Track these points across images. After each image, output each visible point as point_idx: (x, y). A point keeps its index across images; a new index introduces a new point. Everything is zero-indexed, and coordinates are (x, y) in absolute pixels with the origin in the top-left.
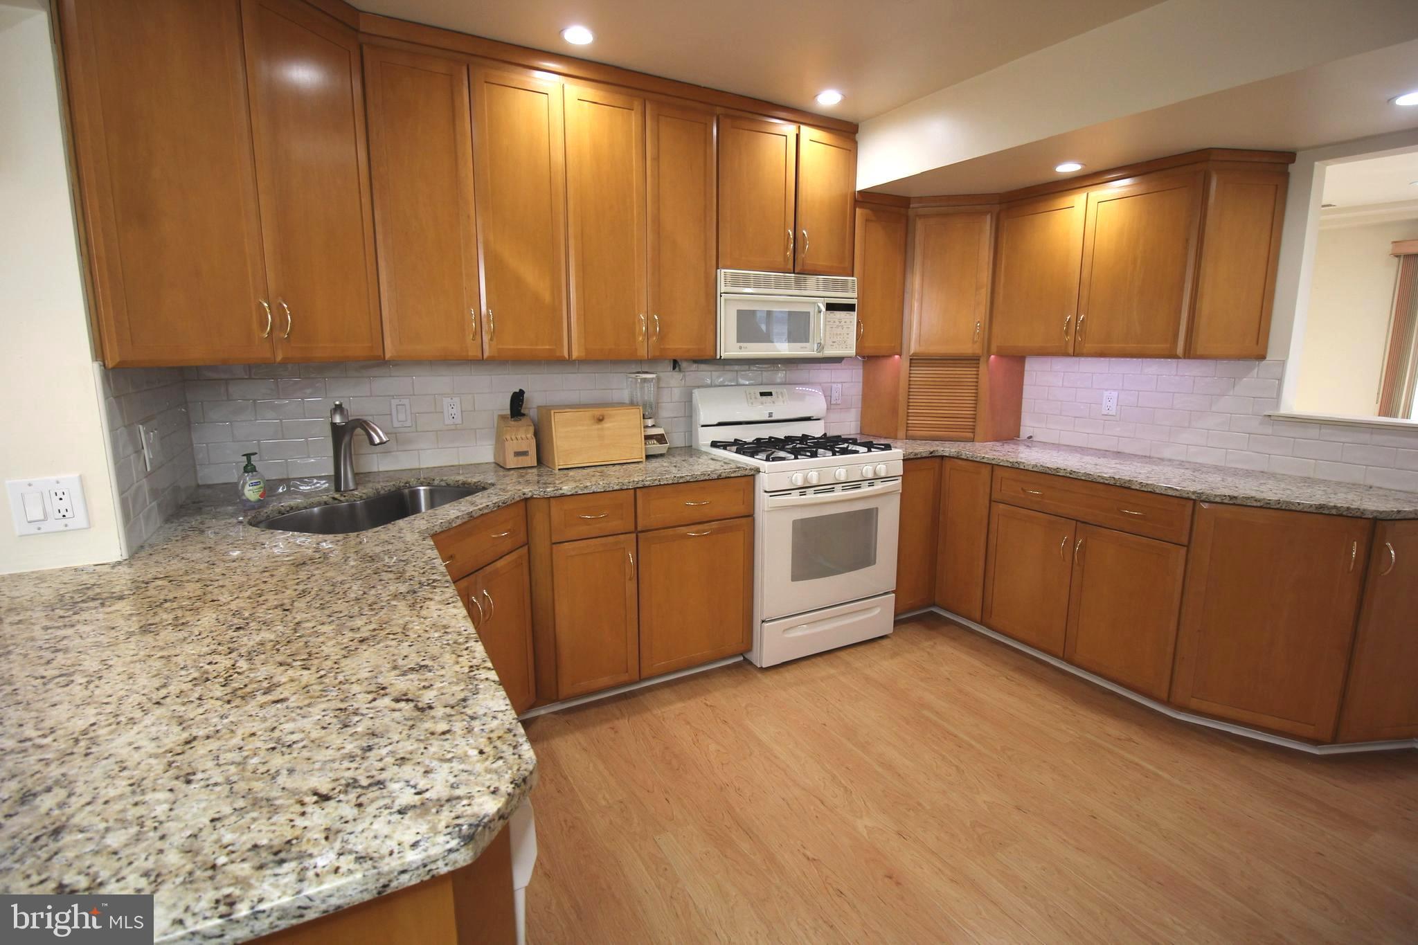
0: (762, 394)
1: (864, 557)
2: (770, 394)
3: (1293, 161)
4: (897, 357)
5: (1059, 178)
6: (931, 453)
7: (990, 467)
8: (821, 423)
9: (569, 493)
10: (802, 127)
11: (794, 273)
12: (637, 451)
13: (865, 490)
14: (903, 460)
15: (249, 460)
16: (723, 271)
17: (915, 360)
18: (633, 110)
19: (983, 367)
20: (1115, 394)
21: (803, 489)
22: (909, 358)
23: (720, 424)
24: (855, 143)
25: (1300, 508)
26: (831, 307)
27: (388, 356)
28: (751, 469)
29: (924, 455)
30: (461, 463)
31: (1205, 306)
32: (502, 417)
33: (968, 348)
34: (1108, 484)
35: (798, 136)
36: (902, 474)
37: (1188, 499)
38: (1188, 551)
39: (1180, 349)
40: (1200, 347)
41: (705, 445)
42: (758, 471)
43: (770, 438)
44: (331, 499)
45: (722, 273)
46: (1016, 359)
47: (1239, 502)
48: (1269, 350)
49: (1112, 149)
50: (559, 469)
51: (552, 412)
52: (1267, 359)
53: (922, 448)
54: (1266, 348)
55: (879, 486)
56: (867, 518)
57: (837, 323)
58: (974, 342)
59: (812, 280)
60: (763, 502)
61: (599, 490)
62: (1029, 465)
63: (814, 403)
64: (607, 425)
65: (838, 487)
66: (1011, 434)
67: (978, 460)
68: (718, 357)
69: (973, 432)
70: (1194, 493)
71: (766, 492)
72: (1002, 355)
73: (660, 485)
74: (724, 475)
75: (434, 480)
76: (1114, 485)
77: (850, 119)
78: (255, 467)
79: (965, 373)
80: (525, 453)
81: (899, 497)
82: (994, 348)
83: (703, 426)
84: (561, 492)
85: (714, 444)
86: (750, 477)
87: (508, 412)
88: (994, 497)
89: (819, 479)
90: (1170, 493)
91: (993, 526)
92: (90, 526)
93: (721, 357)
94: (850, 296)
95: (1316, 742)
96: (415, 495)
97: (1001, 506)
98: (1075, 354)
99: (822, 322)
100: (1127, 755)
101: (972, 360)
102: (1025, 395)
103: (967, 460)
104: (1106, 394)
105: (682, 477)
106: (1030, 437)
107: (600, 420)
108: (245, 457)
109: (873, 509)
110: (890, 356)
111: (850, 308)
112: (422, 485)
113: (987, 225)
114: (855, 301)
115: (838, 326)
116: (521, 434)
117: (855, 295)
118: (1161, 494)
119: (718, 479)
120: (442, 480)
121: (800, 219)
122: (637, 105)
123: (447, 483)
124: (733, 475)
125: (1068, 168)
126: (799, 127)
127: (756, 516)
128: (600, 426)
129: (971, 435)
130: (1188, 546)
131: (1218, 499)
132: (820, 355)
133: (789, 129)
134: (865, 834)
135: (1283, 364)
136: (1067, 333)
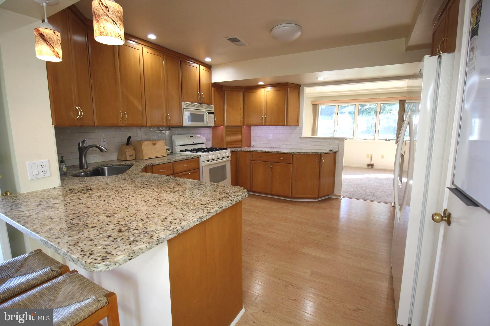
0: (191, 137)
1: (223, 178)
2: (192, 137)
3: (301, 87)
4: (222, 126)
5: (259, 85)
6: (235, 150)
7: (249, 152)
8: (205, 144)
9: (158, 164)
10: (200, 65)
11: (200, 103)
12: (165, 153)
13: (224, 160)
14: (231, 152)
15: (62, 159)
16: (184, 102)
17: (227, 127)
18: (160, 56)
19: (243, 129)
20: (271, 134)
21: (211, 160)
22: (225, 127)
23: (181, 145)
24: (211, 70)
25: (309, 153)
26: (209, 113)
27: (96, 125)
28: (199, 156)
29: (234, 151)
30: (107, 160)
31: (289, 115)
32: (123, 145)
33: (239, 124)
34: (276, 153)
35: (199, 68)
36: (230, 155)
37: (292, 154)
38: (292, 165)
39: (285, 124)
40: (289, 124)
41: (178, 151)
42: (200, 156)
43: (194, 149)
44: (83, 171)
45: (184, 103)
46: (249, 126)
47: (300, 153)
48: (300, 124)
49: (269, 80)
50: (145, 159)
51: (142, 142)
52: (299, 126)
53: (233, 149)
54: (299, 123)
55: (226, 159)
56: (223, 168)
57: (210, 117)
58: (241, 123)
59: (204, 106)
60: (202, 164)
61: (165, 163)
62: (259, 151)
63: (203, 139)
64: (156, 146)
65: (218, 159)
66: (249, 146)
67: (247, 151)
68: (183, 126)
69: (242, 145)
70: (292, 152)
71: (203, 161)
72: (246, 126)
73: (179, 161)
74: (193, 157)
75: (107, 165)
76: (277, 153)
77: (210, 64)
78: (64, 161)
79: (239, 130)
80: (132, 156)
81: (230, 161)
82: (245, 124)
83: (176, 146)
84: (156, 163)
85: (181, 151)
86: (198, 158)
87: (126, 143)
88: (251, 159)
89: (215, 158)
90: (288, 153)
91: (251, 166)
92: (51, 175)
93: (184, 126)
94: (212, 110)
95: (316, 198)
96: (103, 170)
97: (253, 161)
98: (264, 125)
99: (207, 117)
100: (287, 208)
101: (240, 127)
102: (251, 135)
103: (244, 151)
104: (270, 134)
105: (184, 158)
106: (254, 146)
107: (155, 144)
108: (61, 158)
109: (224, 165)
110: (220, 126)
111: (212, 113)
112: (106, 166)
113: (241, 94)
114: (213, 112)
115: (210, 118)
116: (130, 150)
117: (214, 110)
118: (287, 154)
119: (192, 159)
120: (111, 164)
121: (201, 89)
122: (161, 55)
123: (112, 165)
124: (195, 157)
125: (261, 83)
126: (199, 66)
127: (200, 168)
128: (154, 146)
129: (241, 146)
130: (292, 164)
131: (296, 153)
132: (207, 126)
133: (197, 66)
134: (248, 231)
135: (302, 127)
136: (262, 120)
